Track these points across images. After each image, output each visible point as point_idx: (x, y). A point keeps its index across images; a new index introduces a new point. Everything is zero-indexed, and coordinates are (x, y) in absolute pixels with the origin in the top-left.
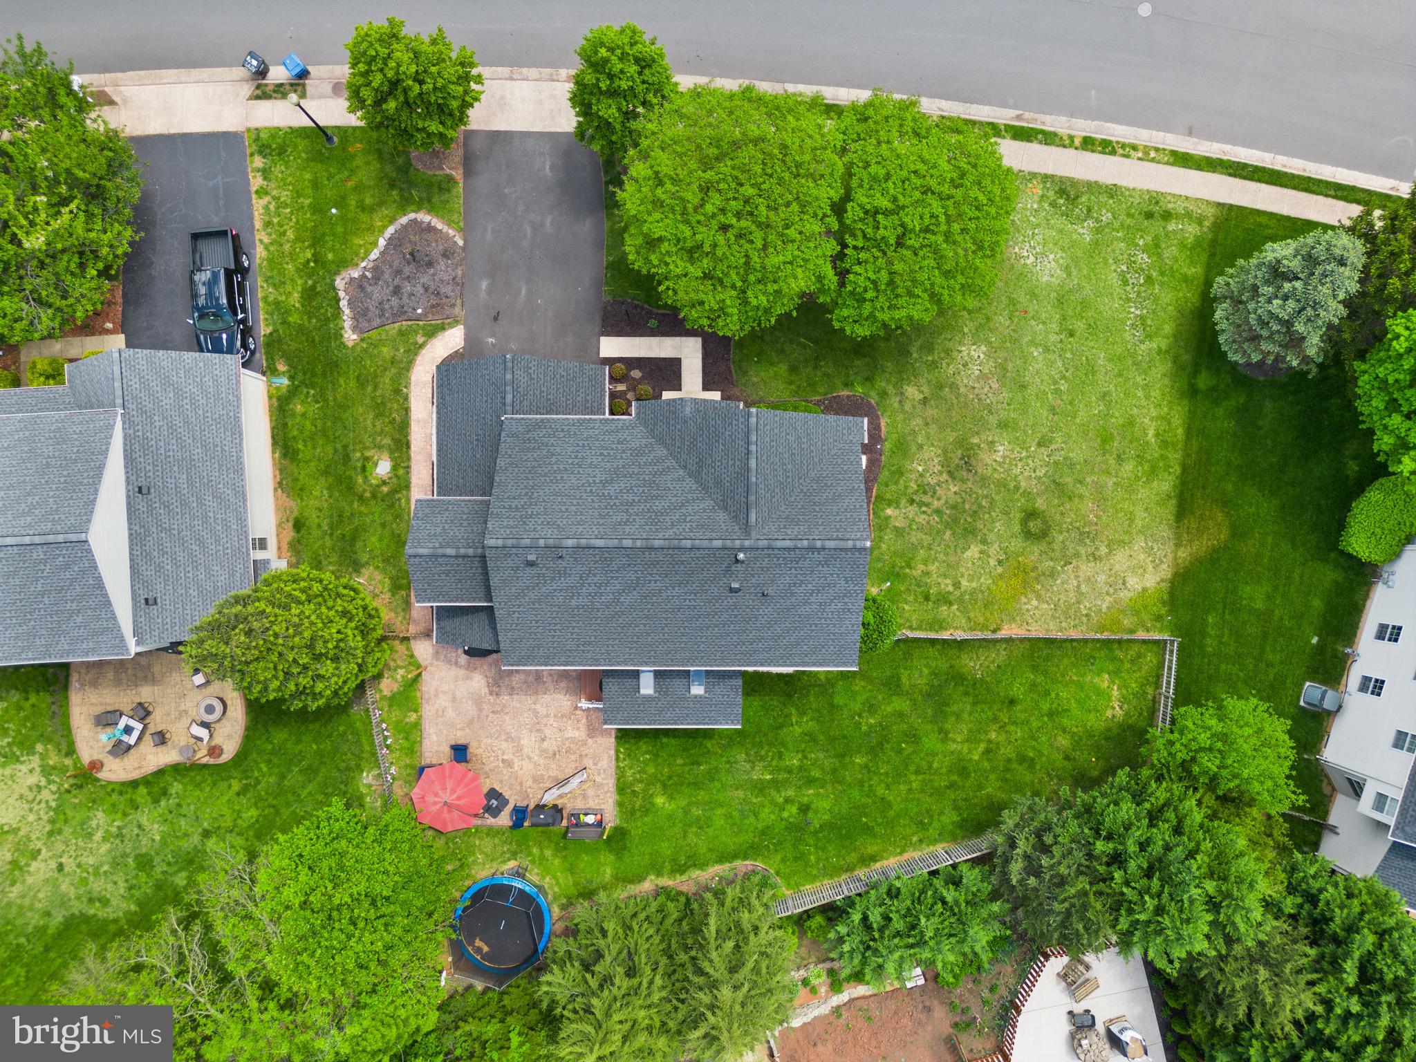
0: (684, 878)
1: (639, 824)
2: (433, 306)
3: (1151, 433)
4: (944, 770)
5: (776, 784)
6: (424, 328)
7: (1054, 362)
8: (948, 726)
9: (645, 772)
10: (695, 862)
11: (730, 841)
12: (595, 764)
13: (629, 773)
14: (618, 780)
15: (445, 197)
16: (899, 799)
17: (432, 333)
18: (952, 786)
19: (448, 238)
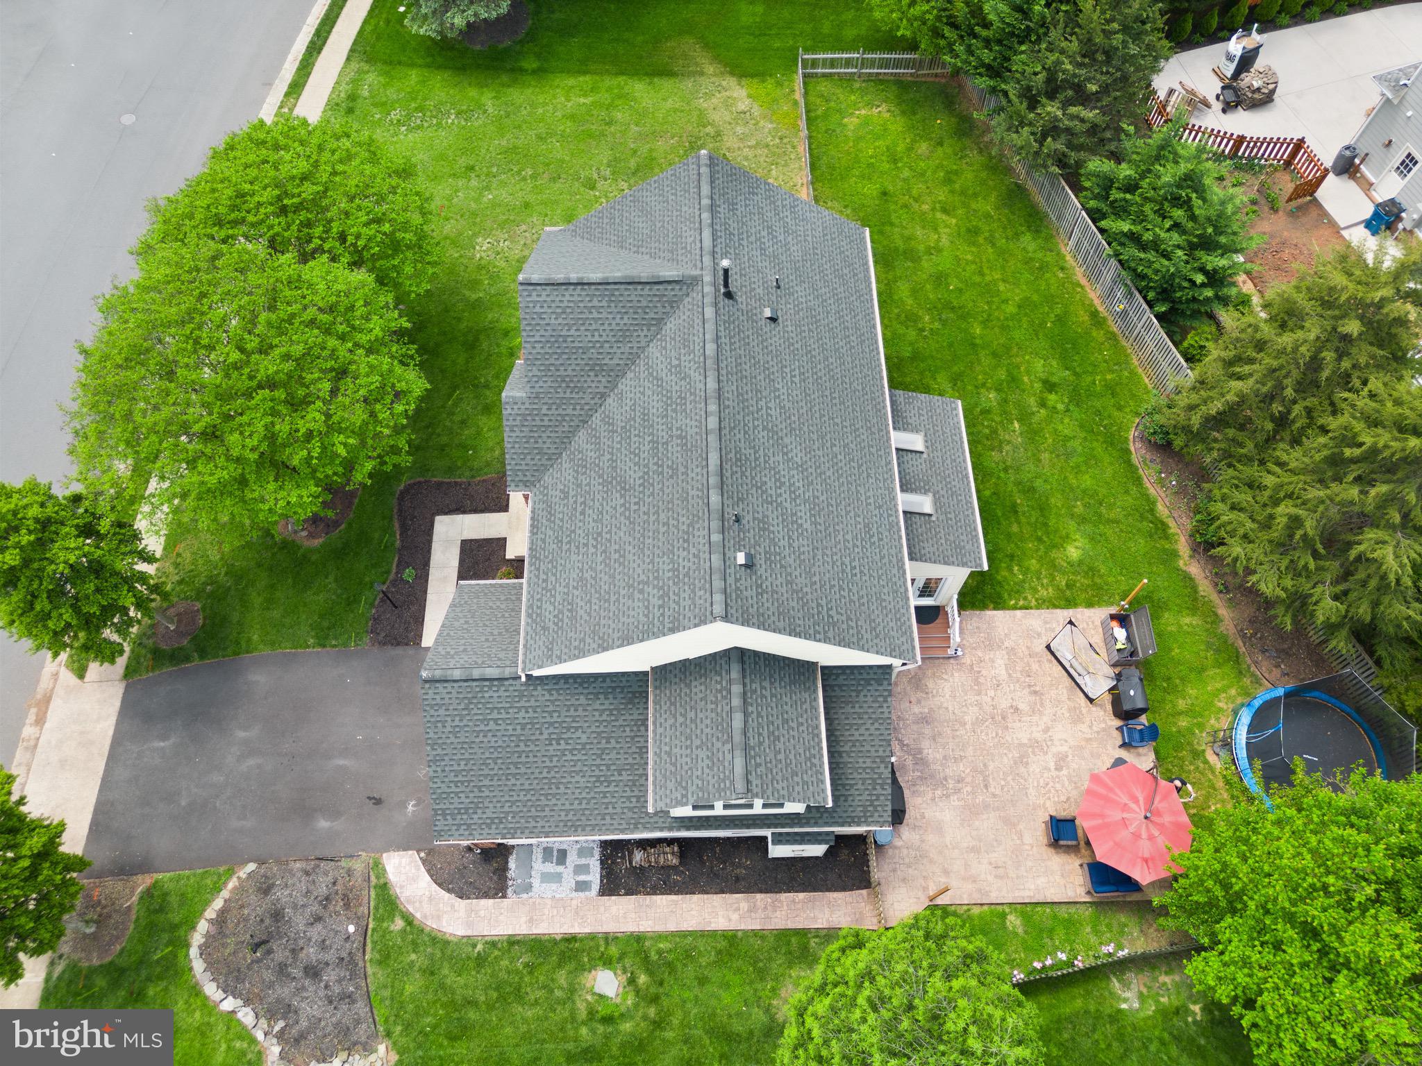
0: (1171, 523)
1: (1111, 579)
2: (347, 906)
3: (582, 100)
4: (974, 249)
5: (1024, 417)
6: (379, 920)
7: (501, 182)
8: (922, 248)
9: (1039, 573)
10: (1147, 510)
11: (1110, 468)
12: (1039, 635)
13: (1043, 593)
14: (1055, 607)
15: (174, 900)
16: (1017, 291)
17: (388, 902)
18: (991, 241)
19: (240, 889)
